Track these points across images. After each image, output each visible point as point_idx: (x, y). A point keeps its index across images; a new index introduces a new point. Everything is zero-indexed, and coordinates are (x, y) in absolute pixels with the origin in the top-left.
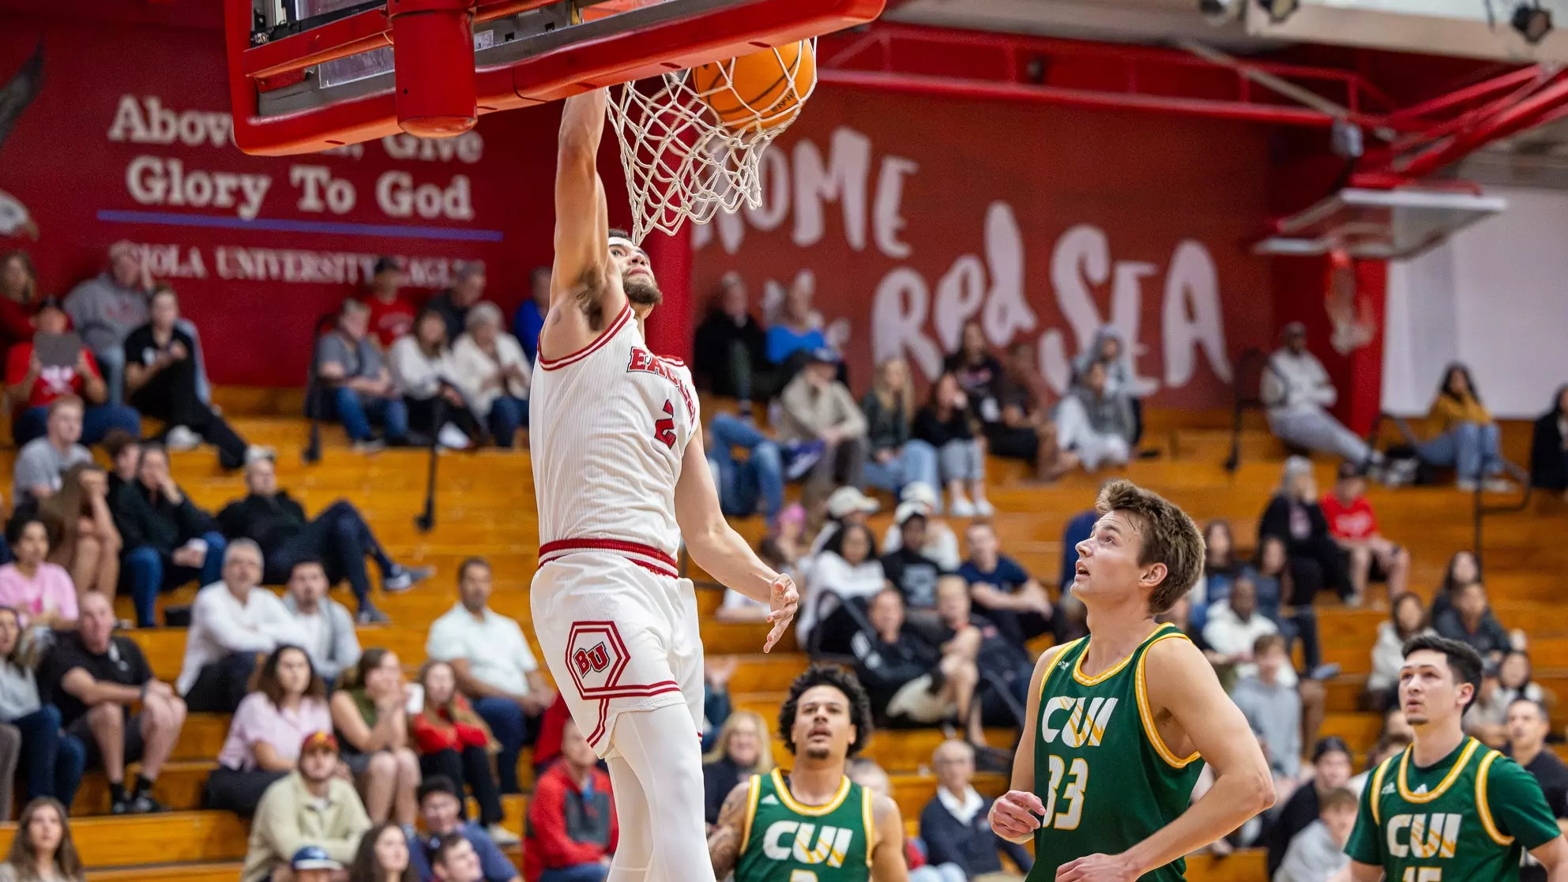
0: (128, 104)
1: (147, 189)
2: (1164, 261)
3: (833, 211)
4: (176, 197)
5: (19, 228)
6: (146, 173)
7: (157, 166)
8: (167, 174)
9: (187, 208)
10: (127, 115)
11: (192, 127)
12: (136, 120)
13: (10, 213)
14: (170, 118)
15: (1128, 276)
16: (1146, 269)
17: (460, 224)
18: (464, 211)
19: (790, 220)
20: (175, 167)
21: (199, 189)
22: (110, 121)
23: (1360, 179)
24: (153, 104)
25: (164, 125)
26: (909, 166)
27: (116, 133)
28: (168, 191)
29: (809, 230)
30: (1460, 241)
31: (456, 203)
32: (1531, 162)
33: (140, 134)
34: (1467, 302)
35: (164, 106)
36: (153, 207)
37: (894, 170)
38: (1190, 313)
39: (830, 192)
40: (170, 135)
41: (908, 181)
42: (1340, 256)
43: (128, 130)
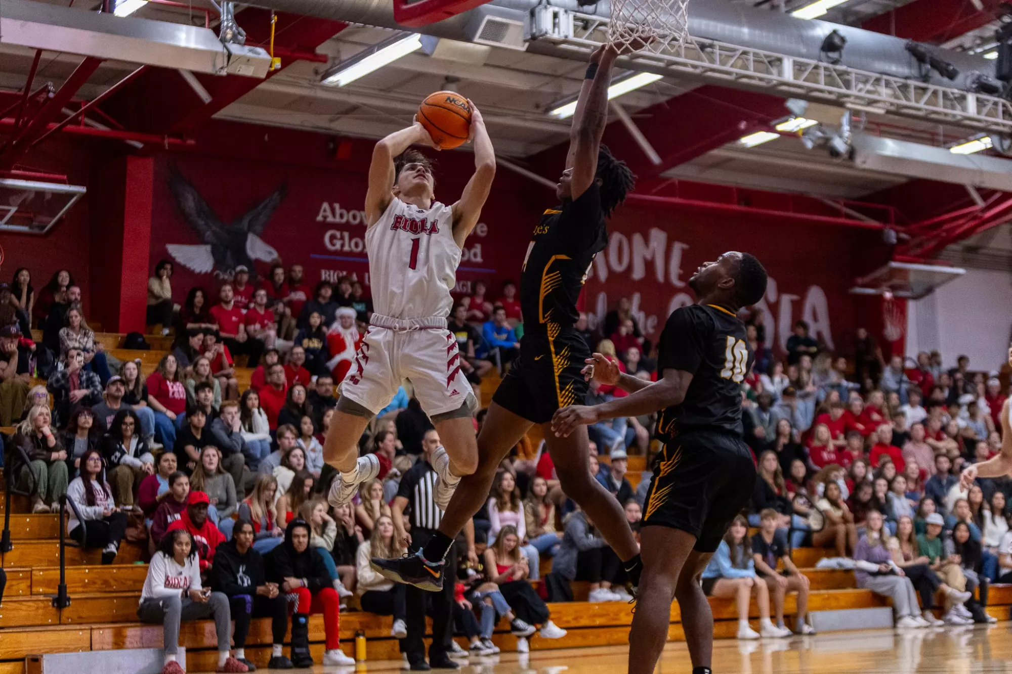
0: (325, 205)
1: (333, 245)
2: (803, 294)
3: (649, 265)
4: (346, 248)
5: (274, 260)
6: (333, 238)
7: (338, 234)
8: (342, 238)
9: (351, 254)
10: (325, 211)
11: (354, 217)
12: (329, 213)
13: (270, 253)
14: (344, 212)
15: (786, 300)
16: (795, 297)
17: (477, 265)
18: (479, 259)
19: (630, 268)
20: (346, 235)
21: (357, 245)
22: (317, 214)
23: (897, 257)
24: (337, 206)
25: (342, 216)
26: (685, 246)
27: (320, 218)
28: (343, 245)
29: (638, 273)
30: (938, 292)
31: (475, 255)
32: (970, 256)
33: (330, 219)
34: (941, 317)
35: (341, 207)
36: (336, 253)
37: (678, 248)
38: (815, 318)
39: (649, 257)
40: (344, 220)
41: (684, 253)
42: (888, 295)
43: (325, 217)
